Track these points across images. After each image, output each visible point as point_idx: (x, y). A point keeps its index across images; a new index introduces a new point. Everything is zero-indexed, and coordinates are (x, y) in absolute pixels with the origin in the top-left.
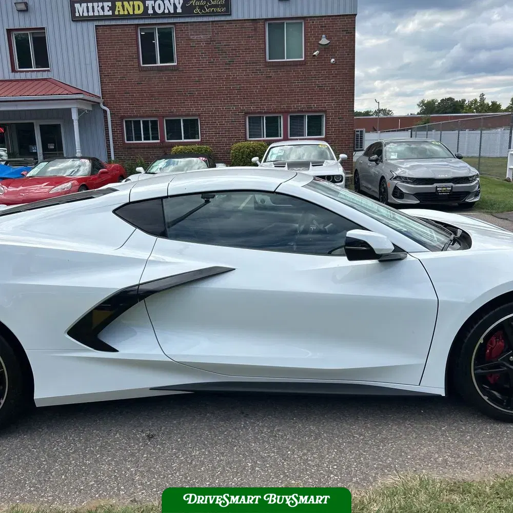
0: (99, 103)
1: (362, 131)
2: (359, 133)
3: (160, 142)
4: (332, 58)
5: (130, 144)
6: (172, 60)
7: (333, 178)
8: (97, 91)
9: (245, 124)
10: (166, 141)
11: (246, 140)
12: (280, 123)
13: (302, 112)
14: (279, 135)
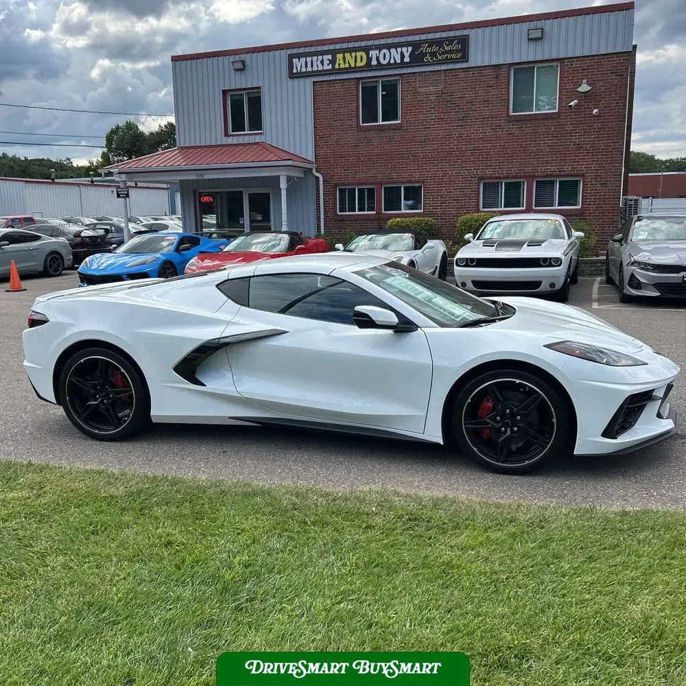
0: (311, 169)
1: (637, 200)
2: (632, 203)
3: (377, 214)
4: (595, 108)
5: (342, 215)
6: (396, 118)
7: (550, 261)
8: (311, 156)
9: (479, 191)
10: (383, 212)
11: (478, 211)
12: (524, 189)
13: (551, 176)
14: (521, 205)
